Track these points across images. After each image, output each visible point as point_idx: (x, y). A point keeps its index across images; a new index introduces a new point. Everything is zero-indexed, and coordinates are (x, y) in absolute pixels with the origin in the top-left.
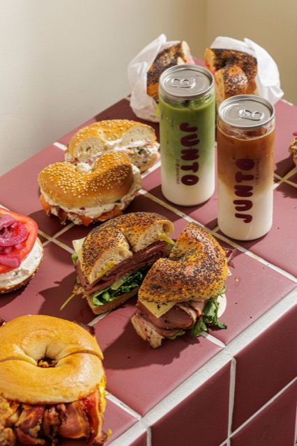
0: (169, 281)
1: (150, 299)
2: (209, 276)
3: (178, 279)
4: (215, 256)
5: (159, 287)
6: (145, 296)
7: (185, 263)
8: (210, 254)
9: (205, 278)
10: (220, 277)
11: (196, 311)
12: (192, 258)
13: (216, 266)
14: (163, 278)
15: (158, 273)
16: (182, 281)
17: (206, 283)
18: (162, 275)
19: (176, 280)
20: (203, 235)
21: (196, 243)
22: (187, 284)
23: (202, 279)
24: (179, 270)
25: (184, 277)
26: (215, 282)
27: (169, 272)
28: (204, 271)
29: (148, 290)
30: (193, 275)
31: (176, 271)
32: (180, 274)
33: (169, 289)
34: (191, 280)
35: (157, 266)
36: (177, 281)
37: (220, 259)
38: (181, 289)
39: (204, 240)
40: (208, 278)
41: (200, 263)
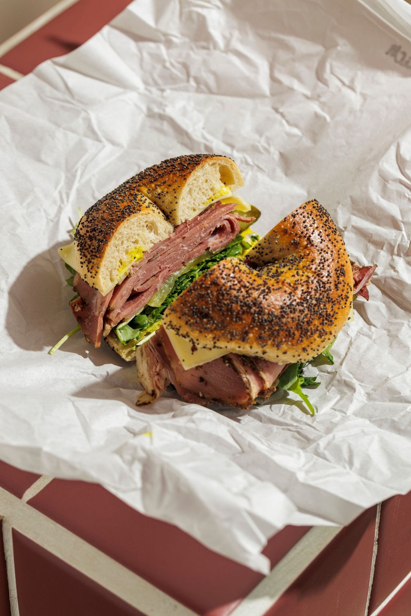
0: (230, 310)
1: (182, 331)
2: (309, 323)
3: (248, 313)
4: (333, 287)
5: (207, 316)
6: (174, 323)
7: (271, 282)
8: (325, 279)
9: (299, 326)
10: (327, 329)
11: (261, 381)
12: (288, 276)
13: (329, 306)
14: (218, 301)
15: (214, 288)
16: (254, 320)
17: (297, 334)
18: (220, 293)
19: (244, 313)
20: (323, 234)
21: (306, 247)
22: (261, 326)
23: (293, 325)
24: (255, 294)
25: (261, 312)
26: (316, 336)
27: (234, 293)
28: (302, 311)
29: (184, 314)
30: (277, 313)
31: (249, 295)
32: (255, 304)
33: (224, 327)
34: (271, 322)
35: (217, 273)
36: (245, 317)
37: (339, 292)
38: (247, 333)
39: (322, 246)
40: (305, 326)
41: (299, 293)
